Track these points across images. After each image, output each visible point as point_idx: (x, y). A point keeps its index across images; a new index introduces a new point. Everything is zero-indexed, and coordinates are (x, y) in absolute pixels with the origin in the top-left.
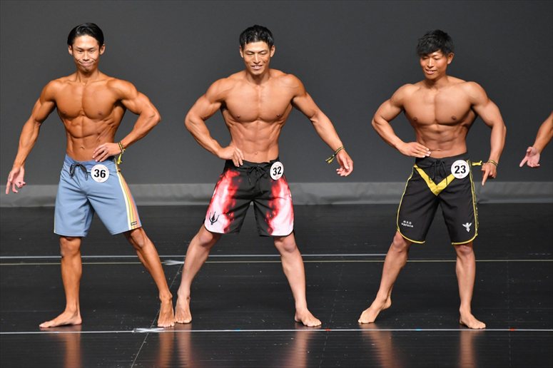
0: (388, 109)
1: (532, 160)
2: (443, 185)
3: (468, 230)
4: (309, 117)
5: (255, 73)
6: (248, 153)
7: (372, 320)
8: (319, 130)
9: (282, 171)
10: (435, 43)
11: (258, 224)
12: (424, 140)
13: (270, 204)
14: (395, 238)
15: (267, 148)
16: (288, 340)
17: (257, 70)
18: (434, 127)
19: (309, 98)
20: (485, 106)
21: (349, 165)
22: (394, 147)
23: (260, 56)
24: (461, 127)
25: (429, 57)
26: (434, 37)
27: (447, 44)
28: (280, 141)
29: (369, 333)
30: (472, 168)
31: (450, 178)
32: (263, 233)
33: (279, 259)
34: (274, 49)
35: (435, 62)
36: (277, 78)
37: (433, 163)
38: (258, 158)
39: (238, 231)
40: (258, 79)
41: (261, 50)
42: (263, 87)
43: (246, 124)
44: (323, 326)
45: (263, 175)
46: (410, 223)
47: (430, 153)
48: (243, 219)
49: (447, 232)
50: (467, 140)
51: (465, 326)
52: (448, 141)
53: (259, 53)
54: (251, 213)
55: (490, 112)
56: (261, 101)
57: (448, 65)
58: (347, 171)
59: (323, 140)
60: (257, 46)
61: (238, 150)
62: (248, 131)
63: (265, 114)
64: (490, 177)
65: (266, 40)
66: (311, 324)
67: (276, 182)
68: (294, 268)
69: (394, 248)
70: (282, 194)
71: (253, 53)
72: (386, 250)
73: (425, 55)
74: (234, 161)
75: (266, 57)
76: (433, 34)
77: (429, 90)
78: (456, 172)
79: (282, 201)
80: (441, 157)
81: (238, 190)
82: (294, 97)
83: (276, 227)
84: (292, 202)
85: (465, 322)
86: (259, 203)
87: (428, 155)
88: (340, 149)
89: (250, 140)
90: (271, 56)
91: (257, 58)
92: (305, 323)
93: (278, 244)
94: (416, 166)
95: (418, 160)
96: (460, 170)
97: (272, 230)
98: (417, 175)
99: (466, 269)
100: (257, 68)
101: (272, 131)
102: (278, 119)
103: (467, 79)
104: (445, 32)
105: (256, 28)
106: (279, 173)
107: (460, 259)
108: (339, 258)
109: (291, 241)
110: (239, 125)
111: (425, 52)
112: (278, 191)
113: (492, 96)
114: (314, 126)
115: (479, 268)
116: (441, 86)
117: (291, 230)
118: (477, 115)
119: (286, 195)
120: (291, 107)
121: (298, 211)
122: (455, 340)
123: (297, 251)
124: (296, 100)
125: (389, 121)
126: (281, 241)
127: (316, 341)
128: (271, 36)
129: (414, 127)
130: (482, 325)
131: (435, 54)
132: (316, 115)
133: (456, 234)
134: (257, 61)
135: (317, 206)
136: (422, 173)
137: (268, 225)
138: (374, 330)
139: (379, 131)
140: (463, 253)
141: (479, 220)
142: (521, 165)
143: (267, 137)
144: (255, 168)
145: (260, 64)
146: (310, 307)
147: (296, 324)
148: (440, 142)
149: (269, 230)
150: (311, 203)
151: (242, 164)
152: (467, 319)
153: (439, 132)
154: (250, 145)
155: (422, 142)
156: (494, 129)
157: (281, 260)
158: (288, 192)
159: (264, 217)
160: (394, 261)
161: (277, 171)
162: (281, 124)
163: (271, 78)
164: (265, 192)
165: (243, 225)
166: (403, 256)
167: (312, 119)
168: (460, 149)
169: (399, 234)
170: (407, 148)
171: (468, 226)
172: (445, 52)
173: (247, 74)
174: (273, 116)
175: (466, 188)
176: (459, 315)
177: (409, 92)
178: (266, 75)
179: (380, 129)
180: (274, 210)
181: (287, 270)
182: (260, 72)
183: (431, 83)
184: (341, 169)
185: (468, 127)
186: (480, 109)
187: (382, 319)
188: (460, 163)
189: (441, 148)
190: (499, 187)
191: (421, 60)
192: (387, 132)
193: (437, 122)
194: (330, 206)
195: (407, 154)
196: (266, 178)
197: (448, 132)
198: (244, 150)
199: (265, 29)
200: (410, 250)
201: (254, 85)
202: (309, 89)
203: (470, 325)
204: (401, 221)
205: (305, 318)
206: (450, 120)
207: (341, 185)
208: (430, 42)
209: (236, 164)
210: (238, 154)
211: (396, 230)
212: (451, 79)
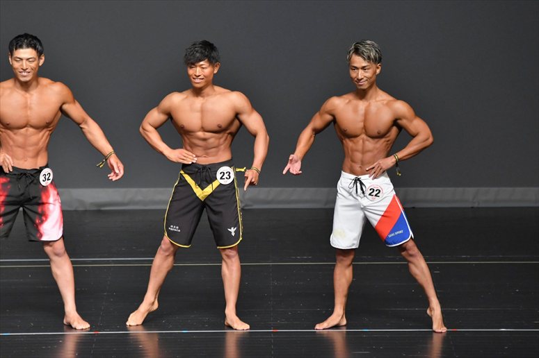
0: (155, 116)
1: (294, 167)
2: (209, 190)
3: (233, 234)
4: (79, 124)
5: (23, 79)
6: (17, 159)
7: (140, 322)
8: (89, 136)
9: (51, 178)
10: (202, 53)
11: (27, 229)
12: (191, 147)
13: (40, 210)
14: (163, 242)
15: (37, 155)
16: (57, 342)
17: (25, 76)
18: (200, 134)
19: (78, 105)
20: (250, 114)
21: (119, 169)
22: (161, 153)
23: (28, 63)
24: (226, 135)
25: (196, 66)
26: (201, 47)
27: (214, 54)
28: (49, 148)
29: (136, 335)
30: (237, 174)
31: (215, 184)
32: (33, 239)
33: (49, 263)
34: (43, 58)
35: (202, 71)
36: (46, 86)
37: (199, 169)
38: (27, 165)
39: (7, 236)
40: (25, 86)
41: (30, 57)
42: (32, 95)
43: (16, 131)
44: (91, 329)
45: (32, 182)
46: (177, 228)
47: (196, 159)
48: (12, 225)
49: (213, 236)
50: (232, 147)
51: (230, 327)
52: (214, 148)
53: (28, 59)
54: (20, 218)
55: (254, 121)
56: (30, 108)
57: (214, 74)
58: (117, 176)
59: (93, 146)
60: (26, 53)
61: (8, 156)
62: (18, 137)
63: (34, 121)
64: (251, 184)
65: (35, 48)
66: (79, 327)
67: (45, 188)
68: (63, 272)
69: (162, 252)
70: (51, 200)
71: (21, 59)
72: (154, 254)
73: (192, 64)
74: (4, 167)
75: (33, 65)
76: (200, 44)
77: (196, 98)
78: (221, 178)
79: (51, 207)
80: (207, 163)
81: (7, 196)
82: (63, 104)
83: (45, 231)
84: (61, 207)
85: (230, 323)
86: (28, 209)
87: (194, 162)
88: (110, 154)
89: (19, 147)
90: (40, 64)
91: (25, 64)
92: (73, 326)
93: (47, 249)
94: (182, 172)
95: (184, 166)
96: (225, 176)
97: (41, 236)
98: (183, 180)
99: (231, 272)
100: (25, 74)
101: (42, 137)
102: (47, 126)
103: (233, 89)
104: (211, 42)
105: (26, 36)
106: (48, 179)
107: (226, 263)
108: (108, 262)
109: (60, 246)
110: (9, 131)
111: (192, 61)
112: (48, 197)
113: (256, 105)
114: (83, 133)
115: (244, 271)
116: (208, 95)
117: (61, 235)
118: (241, 124)
119: (55, 200)
120: (60, 114)
121: (66, 215)
122: (220, 341)
123: (66, 256)
124: (65, 107)
125: (156, 128)
126: (51, 246)
127: (85, 344)
128: (41, 45)
129: (181, 135)
130: (247, 326)
131: (202, 63)
132: (86, 122)
133: (221, 238)
134: (25, 68)
135: (86, 211)
136: (188, 178)
137: (38, 230)
138: (141, 332)
139: (146, 137)
140: (228, 257)
141: (243, 225)
142: (284, 172)
143: (37, 144)
144: (25, 174)
145: (27, 71)
146: (80, 309)
147: (65, 327)
148: (206, 148)
149: (38, 235)
150: (81, 209)
151: (11, 170)
152: (232, 320)
153: (205, 140)
154: (19, 152)
155: (188, 148)
156: (257, 138)
157: (50, 264)
158: (58, 198)
159: (33, 222)
160: (161, 265)
161: (46, 176)
162: (50, 131)
163: (39, 86)
164: (34, 198)
165: (13, 229)
166: (170, 259)
167: (81, 126)
168: (225, 156)
169: (166, 239)
170: (174, 155)
171: (233, 230)
172: (212, 61)
173: (15, 81)
174: (43, 124)
175: (231, 194)
176: (224, 316)
177: (176, 100)
178: (34, 83)
179: (147, 135)
180: (43, 216)
181: (56, 275)
182: (28, 79)
183: (198, 92)
184: (112, 174)
185: (233, 135)
186: (244, 118)
187: (149, 321)
188: (225, 169)
189: (207, 154)
190: (264, 193)
191: (189, 69)
192: (155, 138)
193: (204, 129)
194: (99, 211)
195: (174, 160)
196: (35, 184)
197: (213, 139)
198: (13, 157)
199: (35, 38)
200: (177, 254)
201: (23, 93)
202: (77, 96)
203: (235, 326)
204: (168, 226)
205: (74, 321)
206: (216, 128)
207: (110, 191)
208: (197, 52)
209: (6, 170)
210: (8, 161)
211: (164, 235)
212: (217, 89)
